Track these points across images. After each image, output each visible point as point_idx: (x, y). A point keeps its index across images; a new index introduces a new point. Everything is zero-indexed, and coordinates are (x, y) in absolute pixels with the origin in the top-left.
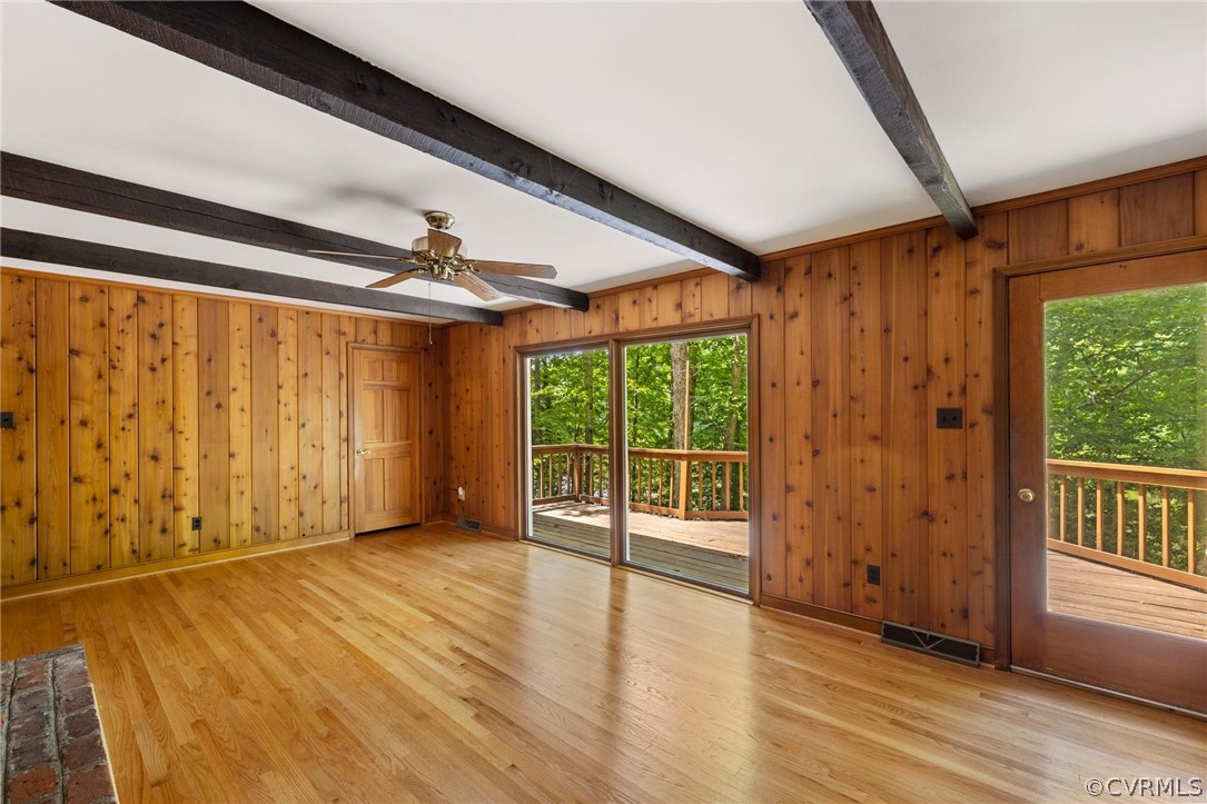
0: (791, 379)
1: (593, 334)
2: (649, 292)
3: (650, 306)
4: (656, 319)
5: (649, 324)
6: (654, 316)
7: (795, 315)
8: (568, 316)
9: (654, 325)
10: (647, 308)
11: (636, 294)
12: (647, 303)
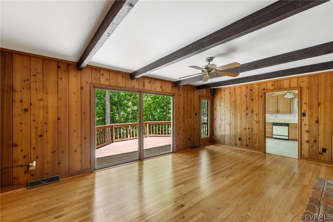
0: (180, 107)
1: (135, 88)
2: (153, 81)
3: (154, 85)
4: (155, 89)
5: (153, 89)
6: (155, 88)
7: (181, 95)
8: (124, 78)
9: (155, 90)
10: (153, 85)
11: (150, 80)
12: (153, 84)
